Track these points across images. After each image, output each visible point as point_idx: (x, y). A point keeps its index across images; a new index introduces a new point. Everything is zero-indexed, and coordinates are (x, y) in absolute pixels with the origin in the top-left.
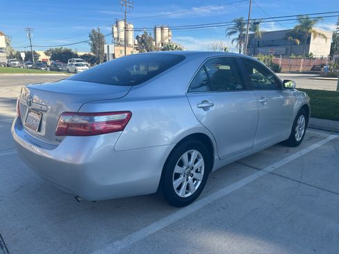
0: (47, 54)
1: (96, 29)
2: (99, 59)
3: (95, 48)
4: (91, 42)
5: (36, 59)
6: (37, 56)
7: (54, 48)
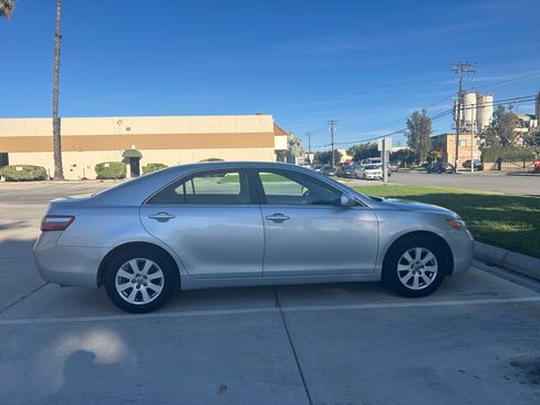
0: (348, 153)
1: (419, 110)
2: (418, 156)
3: (414, 140)
4: (408, 131)
5: (336, 161)
6: (339, 156)
7: (358, 144)
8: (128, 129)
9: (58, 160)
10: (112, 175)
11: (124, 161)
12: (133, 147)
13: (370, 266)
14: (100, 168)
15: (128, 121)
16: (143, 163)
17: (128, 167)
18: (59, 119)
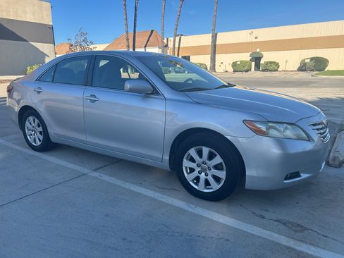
8: (256, 38)
9: (213, 60)
10: (241, 68)
11: (251, 60)
12: (258, 50)
13: (158, 155)
14: (234, 64)
15: (257, 32)
16: (262, 62)
17: (253, 64)
18: (216, 34)
